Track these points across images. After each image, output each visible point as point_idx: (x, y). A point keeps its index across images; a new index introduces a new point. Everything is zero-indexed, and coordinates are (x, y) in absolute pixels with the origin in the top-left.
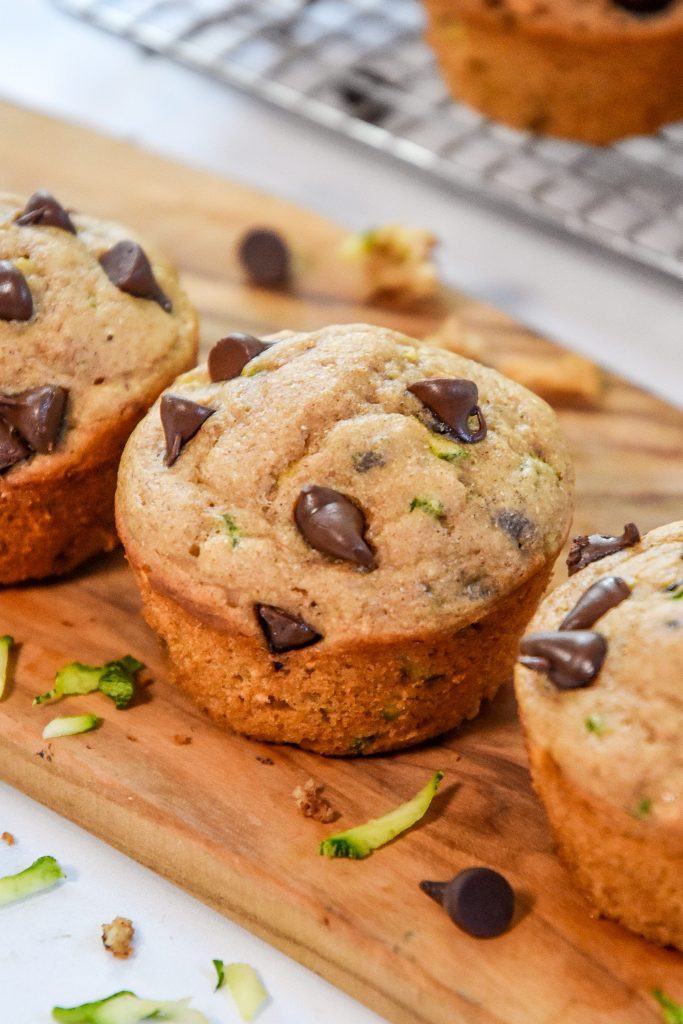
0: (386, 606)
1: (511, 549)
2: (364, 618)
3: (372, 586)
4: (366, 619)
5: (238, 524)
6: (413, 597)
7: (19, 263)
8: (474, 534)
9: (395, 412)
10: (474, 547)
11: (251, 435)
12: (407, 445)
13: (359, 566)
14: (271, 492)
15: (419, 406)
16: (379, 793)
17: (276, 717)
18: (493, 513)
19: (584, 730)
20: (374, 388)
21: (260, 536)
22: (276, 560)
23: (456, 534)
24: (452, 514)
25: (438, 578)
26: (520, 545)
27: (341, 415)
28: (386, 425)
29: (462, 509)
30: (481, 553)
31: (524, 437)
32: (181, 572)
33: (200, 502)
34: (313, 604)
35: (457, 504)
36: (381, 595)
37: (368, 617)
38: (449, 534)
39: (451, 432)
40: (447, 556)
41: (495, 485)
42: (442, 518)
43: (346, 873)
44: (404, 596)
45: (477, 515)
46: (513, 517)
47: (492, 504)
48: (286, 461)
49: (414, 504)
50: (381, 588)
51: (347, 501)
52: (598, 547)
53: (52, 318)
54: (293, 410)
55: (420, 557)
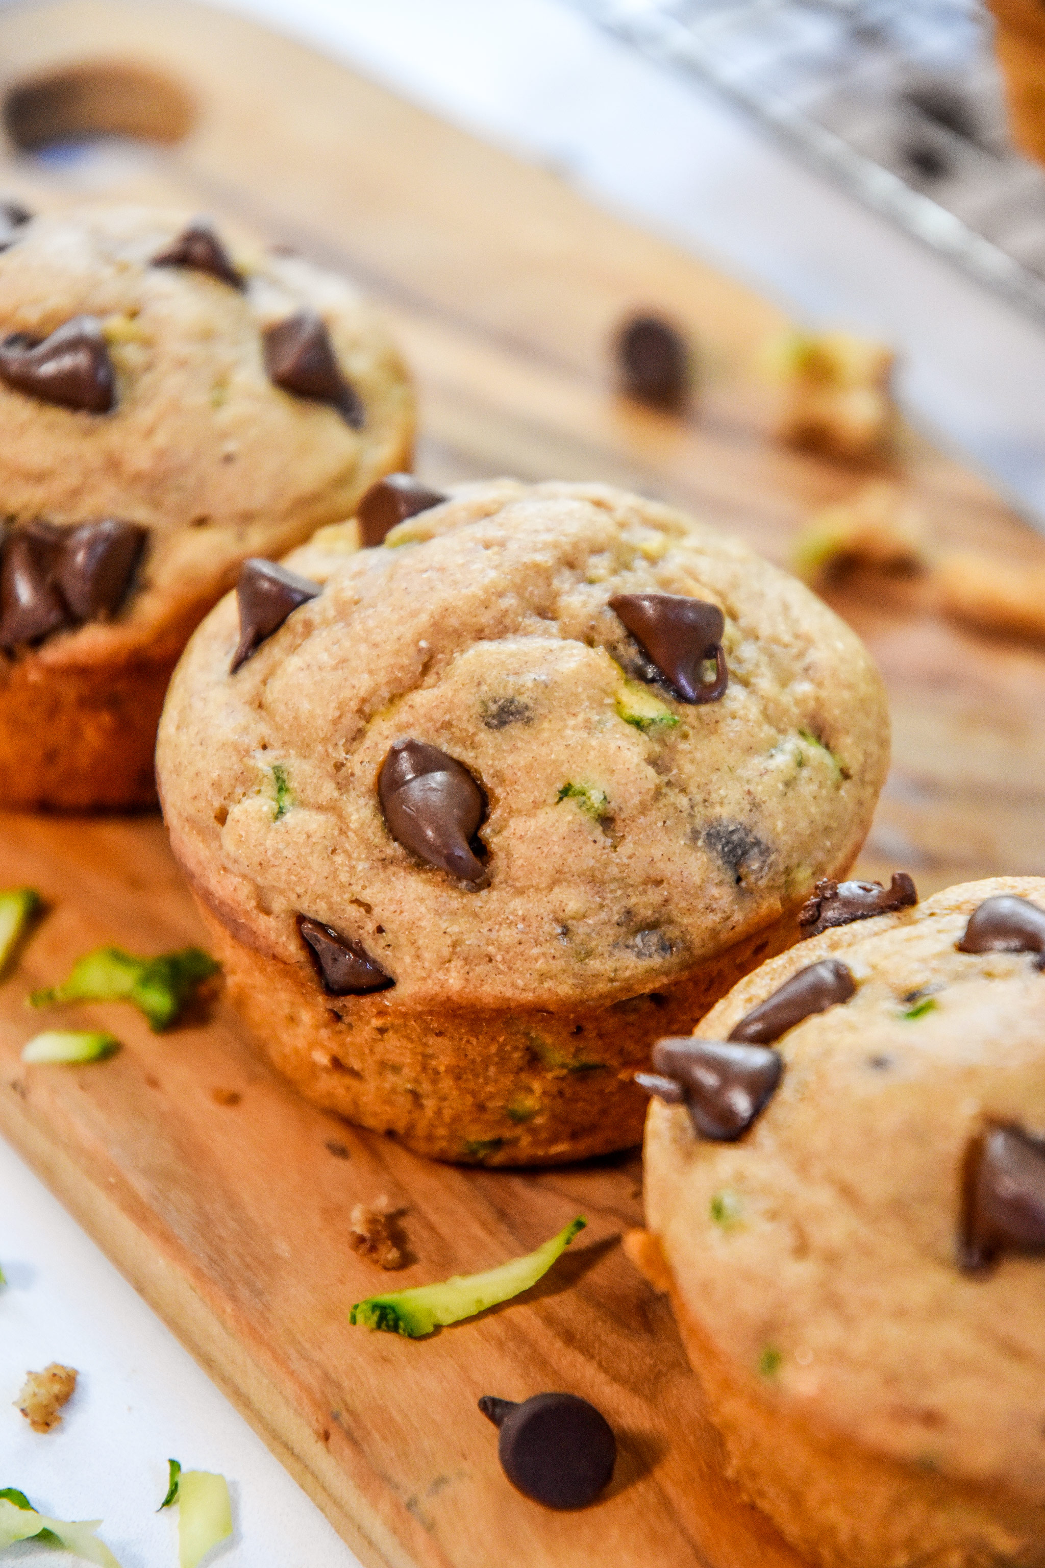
0: (491, 949)
1: (720, 884)
2: (453, 964)
3: (476, 915)
4: (457, 963)
5: (293, 784)
6: (537, 943)
7: (116, 324)
8: (657, 852)
9: (577, 638)
10: (655, 874)
11: (347, 644)
12: (576, 695)
13: (459, 879)
14: (354, 739)
15: (618, 632)
16: (491, 1233)
17: (348, 1088)
18: (699, 822)
19: (705, 1212)
20: (555, 596)
21: (320, 808)
22: (334, 851)
23: (626, 849)
24: (623, 816)
25: (584, 916)
26: (739, 880)
27: (487, 632)
28: (550, 657)
29: (644, 809)
30: (665, 885)
31: (797, 703)
32: (201, 845)
33: (250, 740)
34: (380, 930)
35: (636, 800)
36: (485, 931)
37: (460, 963)
38: (614, 847)
39: (664, 682)
40: (603, 883)
41: (714, 777)
42: (606, 821)
43: (385, 1360)
44: (524, 937)
45: (668, 823)
46: (732, 832)
47: (699, 809)
48: (385, 693)
49: (566, 792)
50: (488, 919)
51: (463, 771)
52: (848, 903)
53: (143, 416)
54: (414, 614)
55: (558, 878)
